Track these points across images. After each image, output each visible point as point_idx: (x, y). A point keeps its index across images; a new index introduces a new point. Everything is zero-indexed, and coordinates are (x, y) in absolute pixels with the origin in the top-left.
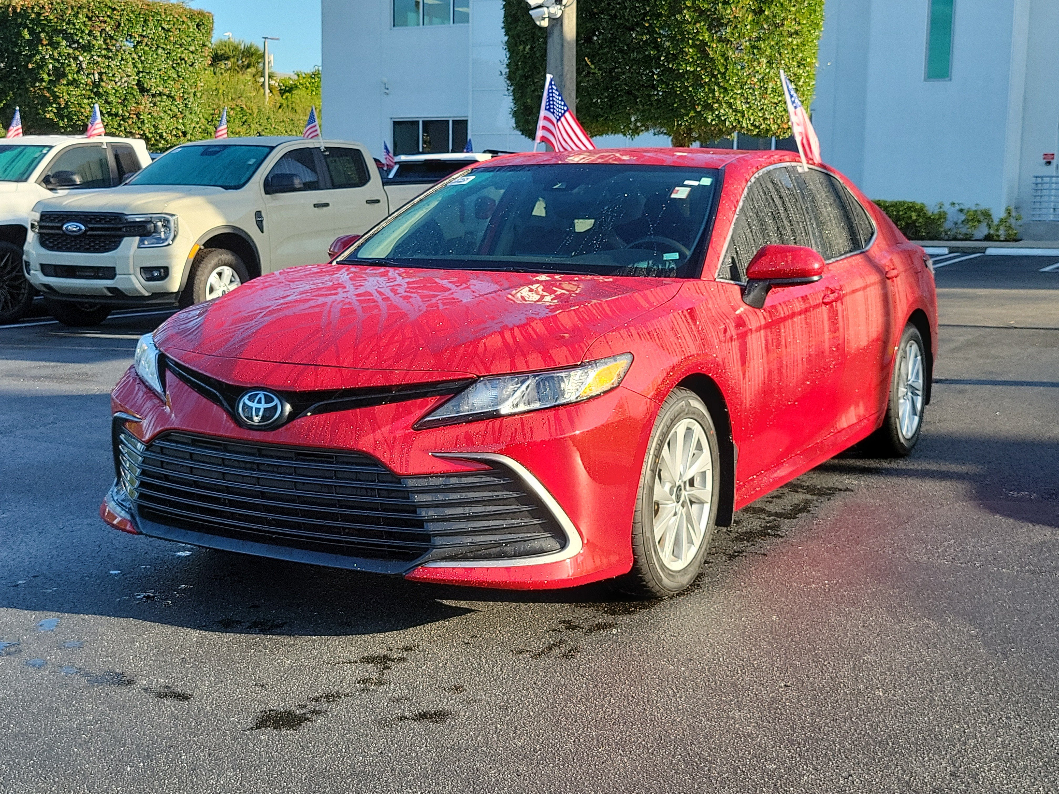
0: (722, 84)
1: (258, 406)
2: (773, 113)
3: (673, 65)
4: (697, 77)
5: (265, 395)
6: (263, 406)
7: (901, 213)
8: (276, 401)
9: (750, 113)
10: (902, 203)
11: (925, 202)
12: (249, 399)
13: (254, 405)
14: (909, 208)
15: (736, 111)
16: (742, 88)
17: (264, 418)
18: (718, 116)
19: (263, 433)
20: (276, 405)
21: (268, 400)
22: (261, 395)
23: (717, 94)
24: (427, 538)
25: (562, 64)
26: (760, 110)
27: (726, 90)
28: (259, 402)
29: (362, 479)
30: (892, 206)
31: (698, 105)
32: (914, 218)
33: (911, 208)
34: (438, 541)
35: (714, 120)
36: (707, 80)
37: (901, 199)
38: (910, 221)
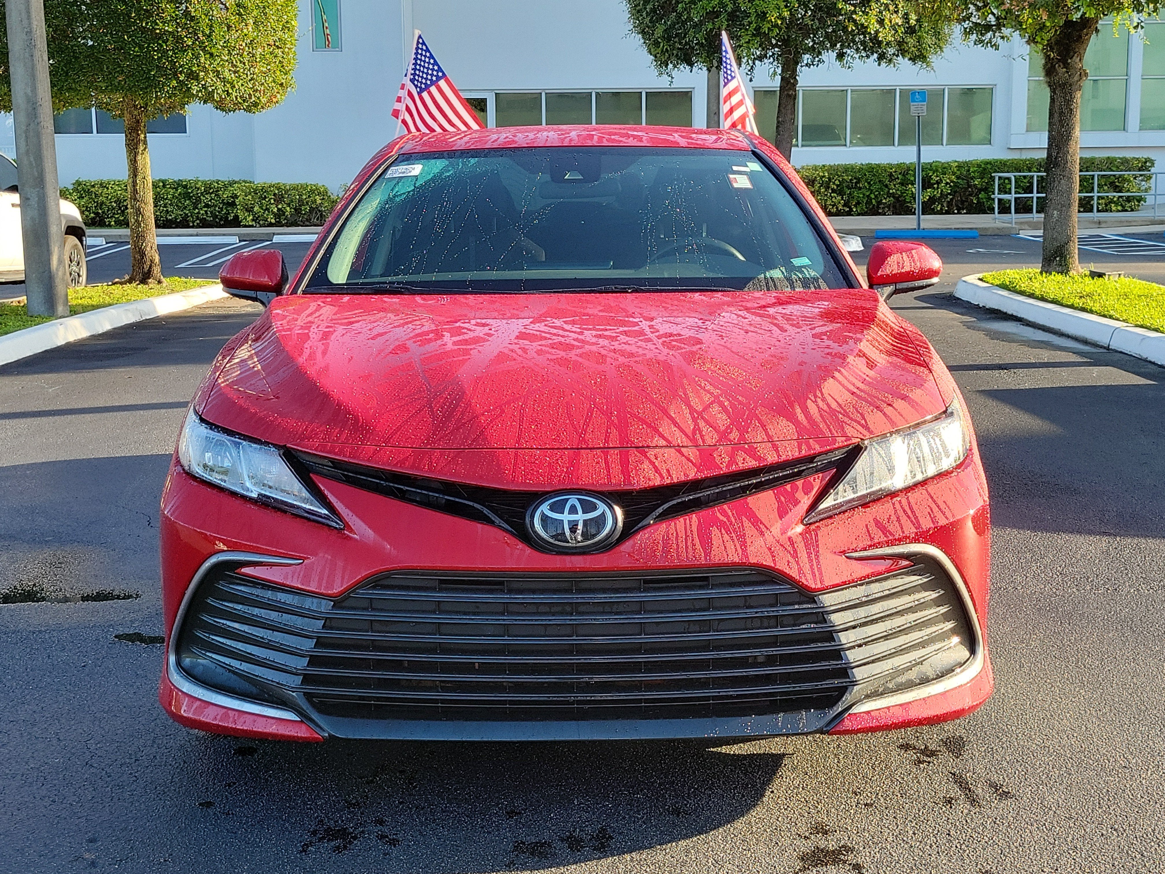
0: (208, 48)
1: (573, 517)
2: (263, 84)
3: (147, 23)
4: (178, 39)
5: (578, 499)
6: (580, 517)
7: (304, 197)
8: (602, 507)
9: (240, 84)
10: (304, 187)
11: (327, 186)
12: (552, 508)
13: (566, 517)
14: (312, 191)
15: (224, 80)
16: (230, 54)
17: (586, 536)
18: (204, 87)
19: (588, 558)
20: (603, 514)
21: (588, 507)
22: (573, 500)
23: (202, 60)
24: (844, 672)
25: (29, 17)
26: (250, 80)
27: (212, 55)
28: (573, 510)
29: (755, 604)
30: (294, 189)
31: (181, 73)
32: (319, 202)
33: (314, 191)
34: (859, 673)
35: (201, 91)
36: (190, 43)
37: (303, 182)
38: (314, 206)
